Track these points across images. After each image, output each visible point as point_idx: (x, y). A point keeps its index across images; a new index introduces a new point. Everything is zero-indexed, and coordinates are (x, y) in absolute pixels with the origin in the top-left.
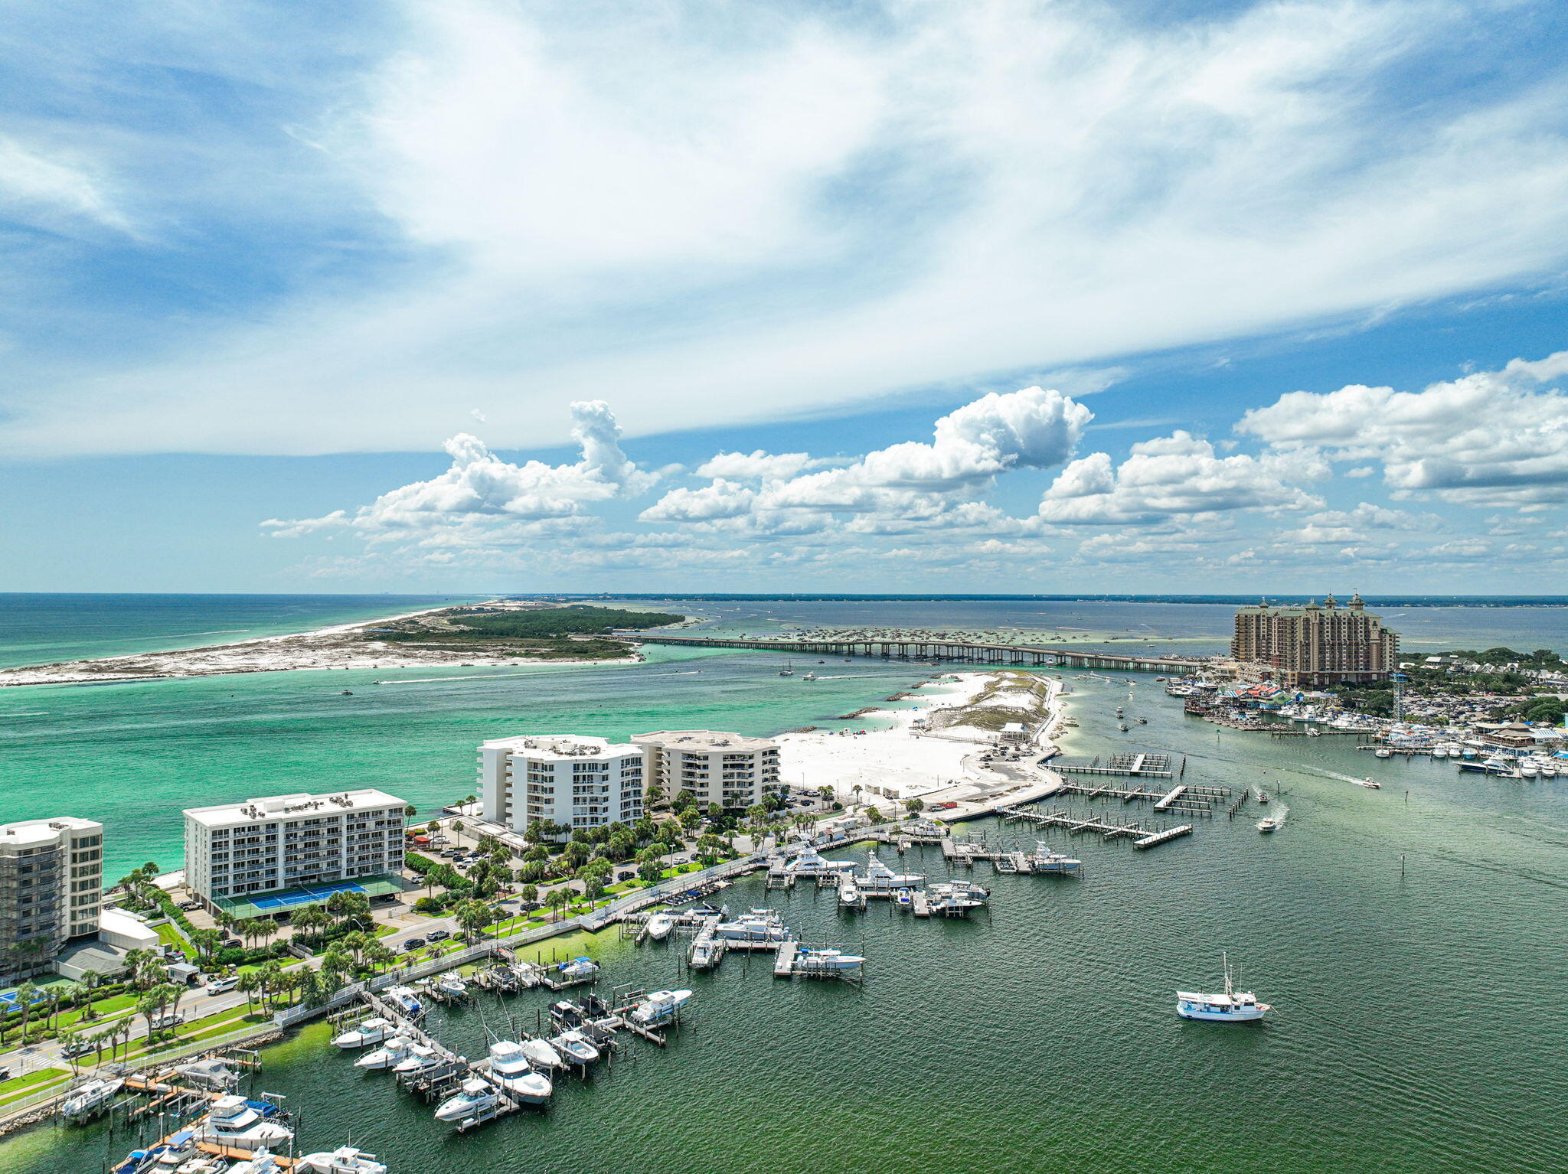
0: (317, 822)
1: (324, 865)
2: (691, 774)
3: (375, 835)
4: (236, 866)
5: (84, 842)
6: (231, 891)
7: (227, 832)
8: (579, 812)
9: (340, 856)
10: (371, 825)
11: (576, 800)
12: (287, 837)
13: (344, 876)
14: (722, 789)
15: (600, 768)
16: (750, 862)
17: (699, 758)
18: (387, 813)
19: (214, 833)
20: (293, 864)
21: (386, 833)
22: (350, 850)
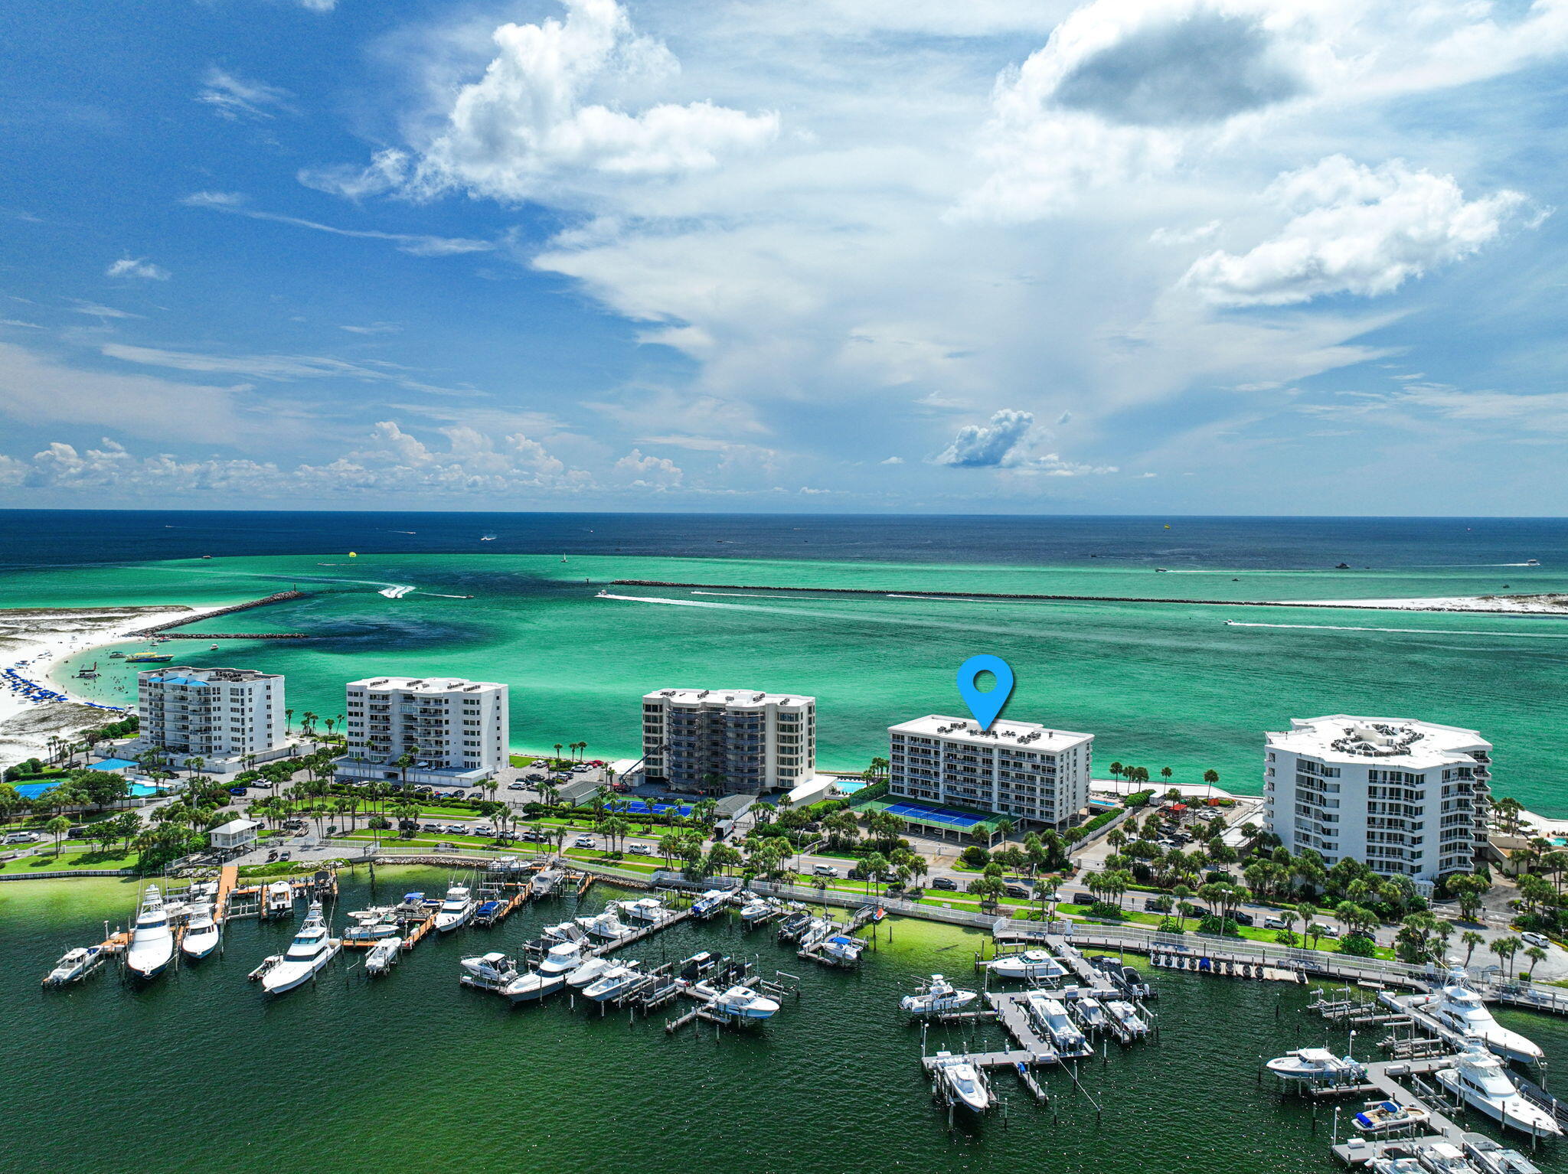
0: (973, 749)
1: (979, 793)
3: (1031, 778)
4: (911, 770)
7: (903, 738)
12: (947, 756)
18: (1039, 758)
20: (953, 784)
21: (1038, 779)
22: (1004, 785)
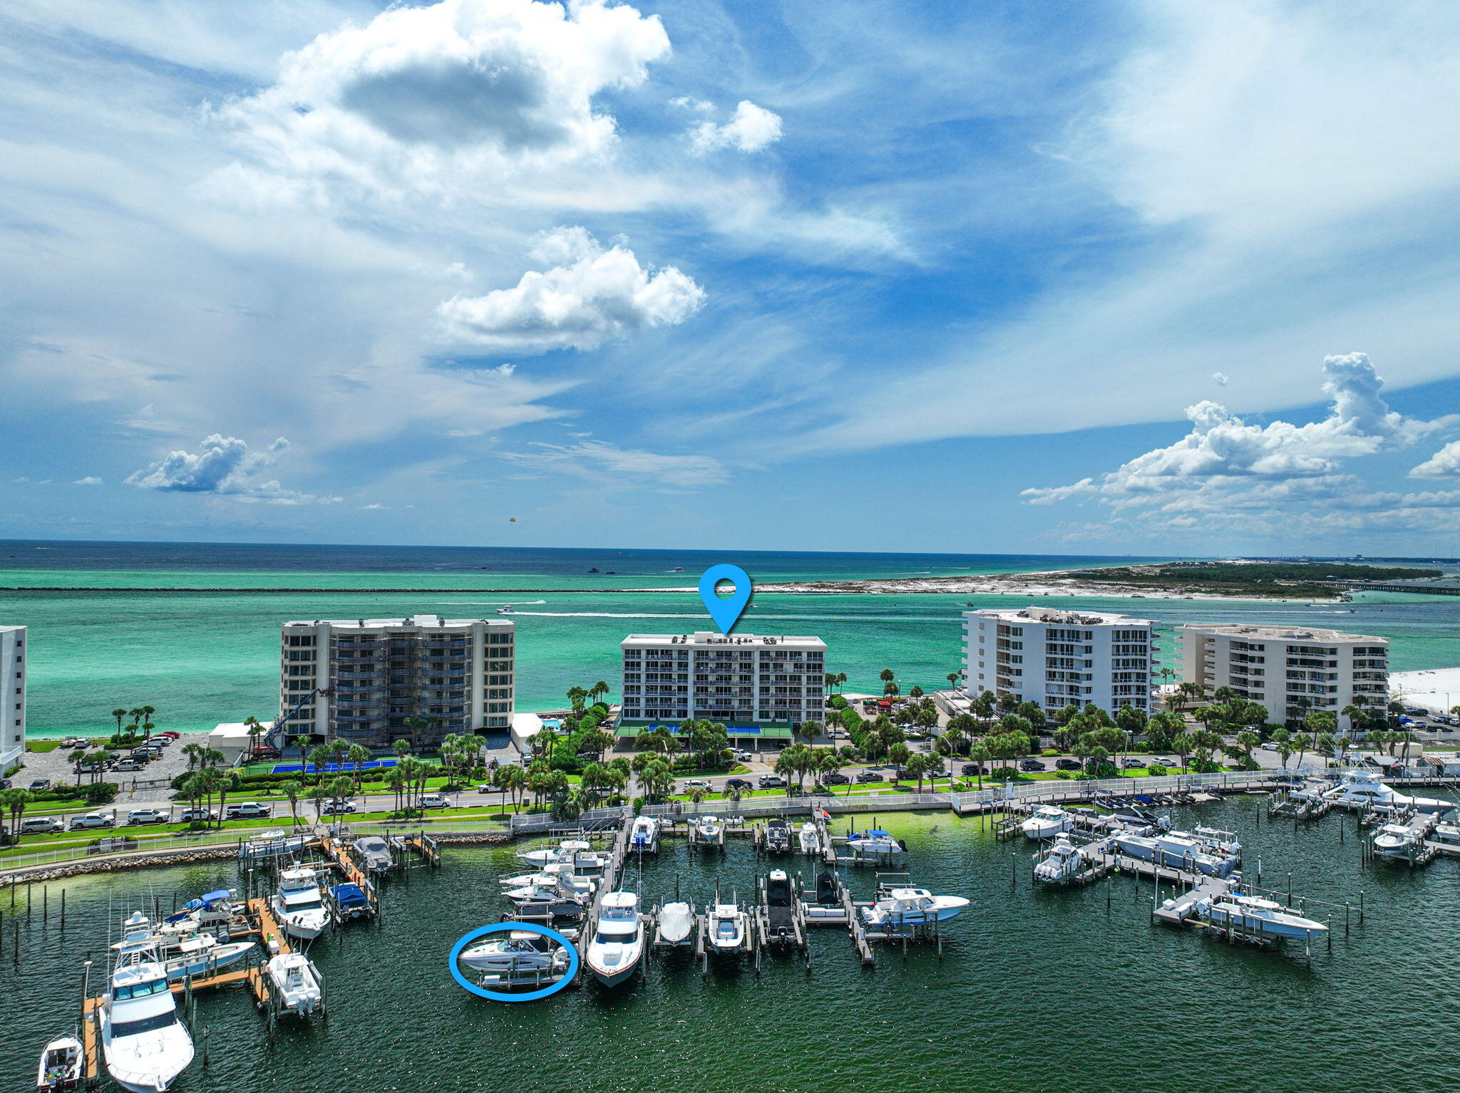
0: (729, 654)
1: (736, 704)
2: (1244, 670)
3: (793, 678)
4: (649, 689)
5: (495, 638)
6: (642, 713)
7: (639, 652)
8: (1056, 690)
9: (752, 695)
10: (789, 668)
11: (1051, 675)
12: (698, 665)
13: (756, 718)
14: (1285, 693)
15: (1082, 636)
16: (1271, 779)
17: (1252, 647)
18: (805, 655)
19: (627, 652)
20: (702, 696)
21: (804, 679)
22: (764, 690)
